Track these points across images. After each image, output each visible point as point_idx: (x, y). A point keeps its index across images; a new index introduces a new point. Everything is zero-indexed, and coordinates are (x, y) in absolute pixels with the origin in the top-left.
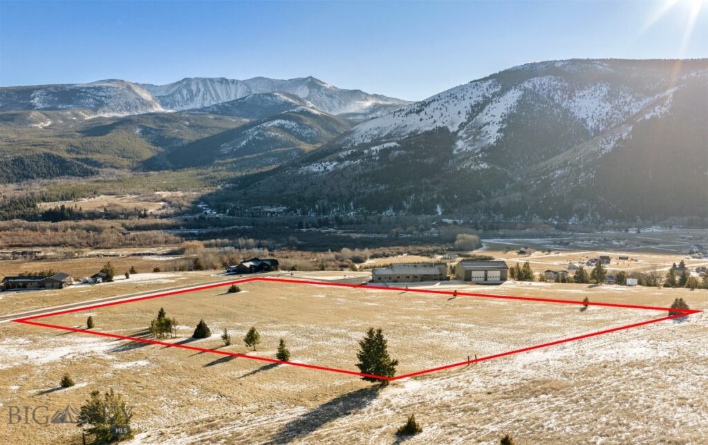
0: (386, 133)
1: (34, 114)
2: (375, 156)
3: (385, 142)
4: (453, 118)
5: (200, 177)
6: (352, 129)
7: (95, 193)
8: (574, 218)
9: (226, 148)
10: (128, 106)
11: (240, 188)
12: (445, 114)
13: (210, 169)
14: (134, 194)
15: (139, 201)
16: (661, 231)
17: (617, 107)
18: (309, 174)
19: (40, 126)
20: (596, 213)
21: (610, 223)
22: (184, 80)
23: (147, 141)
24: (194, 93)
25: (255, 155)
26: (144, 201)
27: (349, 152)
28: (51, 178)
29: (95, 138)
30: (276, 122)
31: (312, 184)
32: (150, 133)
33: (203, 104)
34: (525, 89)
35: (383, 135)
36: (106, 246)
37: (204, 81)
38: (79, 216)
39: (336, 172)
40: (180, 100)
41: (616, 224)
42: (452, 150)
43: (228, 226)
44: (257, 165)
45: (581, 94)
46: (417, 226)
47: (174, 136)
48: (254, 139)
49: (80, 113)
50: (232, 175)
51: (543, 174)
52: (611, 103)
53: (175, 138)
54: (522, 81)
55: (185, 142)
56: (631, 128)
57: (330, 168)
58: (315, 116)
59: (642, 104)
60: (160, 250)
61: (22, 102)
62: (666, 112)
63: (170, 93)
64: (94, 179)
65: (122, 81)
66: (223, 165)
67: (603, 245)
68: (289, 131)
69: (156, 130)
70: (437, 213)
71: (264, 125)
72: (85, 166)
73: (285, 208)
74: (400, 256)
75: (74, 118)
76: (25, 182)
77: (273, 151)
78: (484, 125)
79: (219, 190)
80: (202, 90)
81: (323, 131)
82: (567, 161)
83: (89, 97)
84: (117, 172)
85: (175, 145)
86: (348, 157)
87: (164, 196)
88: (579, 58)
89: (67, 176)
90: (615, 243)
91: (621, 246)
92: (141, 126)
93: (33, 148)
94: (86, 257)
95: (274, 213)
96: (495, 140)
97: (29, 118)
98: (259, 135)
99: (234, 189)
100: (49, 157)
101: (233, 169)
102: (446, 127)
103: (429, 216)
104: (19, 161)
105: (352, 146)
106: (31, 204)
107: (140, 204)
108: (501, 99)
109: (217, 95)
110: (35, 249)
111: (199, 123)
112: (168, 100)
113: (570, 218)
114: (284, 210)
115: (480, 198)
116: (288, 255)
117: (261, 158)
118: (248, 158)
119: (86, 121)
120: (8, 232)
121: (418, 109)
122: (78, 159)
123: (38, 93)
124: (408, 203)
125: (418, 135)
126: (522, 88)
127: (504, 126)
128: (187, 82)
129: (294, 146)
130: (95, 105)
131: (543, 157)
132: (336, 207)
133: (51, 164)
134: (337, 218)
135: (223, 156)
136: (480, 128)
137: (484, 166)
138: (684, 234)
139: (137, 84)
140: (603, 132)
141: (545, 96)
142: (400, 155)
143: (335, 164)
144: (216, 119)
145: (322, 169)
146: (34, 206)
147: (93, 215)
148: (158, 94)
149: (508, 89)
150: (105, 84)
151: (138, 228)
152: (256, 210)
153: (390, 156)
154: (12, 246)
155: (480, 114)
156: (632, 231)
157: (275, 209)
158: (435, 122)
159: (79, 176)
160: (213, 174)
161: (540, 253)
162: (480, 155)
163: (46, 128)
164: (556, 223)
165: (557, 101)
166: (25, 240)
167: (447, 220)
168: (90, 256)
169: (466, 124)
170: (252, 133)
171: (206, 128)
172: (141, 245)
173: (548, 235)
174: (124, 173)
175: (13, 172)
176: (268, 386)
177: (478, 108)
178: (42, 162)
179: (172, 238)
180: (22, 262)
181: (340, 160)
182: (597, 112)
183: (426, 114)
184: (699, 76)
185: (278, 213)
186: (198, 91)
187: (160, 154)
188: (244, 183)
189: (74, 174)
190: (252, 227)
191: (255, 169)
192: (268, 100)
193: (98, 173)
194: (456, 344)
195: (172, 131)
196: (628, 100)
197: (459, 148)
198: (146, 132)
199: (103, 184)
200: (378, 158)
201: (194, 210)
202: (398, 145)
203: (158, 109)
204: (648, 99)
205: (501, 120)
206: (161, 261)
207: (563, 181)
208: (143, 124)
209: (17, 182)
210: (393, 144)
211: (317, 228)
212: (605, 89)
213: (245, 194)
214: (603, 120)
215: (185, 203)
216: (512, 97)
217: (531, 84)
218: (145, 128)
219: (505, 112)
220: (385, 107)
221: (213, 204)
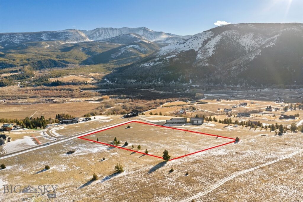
0: (172, 51)
1: (43, 43)
2: (168, 60)
3: (172, 55)
4: (196, 45)
5: (105, 67)
6: (160, 49)
7: (68, 75)
8: (238, 85)
9: (113, 56)
10: (77, 39)
11: (119, 72)
12: (193, 44)
13: (108, 64)
14: (82, 74)
15: (84, 77)
16: (269, 90)
17: (256, 42)
18: (144, 67)
19: (45, 47)
20: (247, 83)
21: (251, 87)
22: (97, 28)
23: (85, 53)
24: (101, 33)
25: (124, 59)
26: (85, 77)
27: (158, 59)
28: (51, 68)
29: (66, 53)
30: (131, 46)
31: (145, 71)
32: (86, 50)
33: (104, 37)
34: (223, 35)
35: (171, 52)
36: (76, 97)
37: (104, 29)
38: (63, 84)
39: (154, 66)
40: (96, 36)
41: (254, 87)
42: (196, 58)
43: (116, 88)
44: (125, 62)
45: (244, 37)
46: (183, 88)
47: (94, 51)
48: (123, 52)
49: (60, 42)
50: (116, 66)
51: (228, 68)
52: (255, 40)
53: (95, 52)
54: (222, 32)
55: (98, 53)
56: (261, 51)
57: (151, 65)
58: (146, 43)
59: (266, 41)
60: (94, 98)
61: (38, 38)
62: (274, 45)
63: (92, 33)
64: (67, 68)
65: (74, 30)
66: (112, 62)
67: (247, 97)
68: (136, 49)
69: (88, 49)
70: (190, 82)
71: (127, 47)
72: (63, 63)
73: (135, 80)
74: (176, 102)
75: (57, 44)
76: (42, 70)
77: (130, 57)
78: (208, 49)
79: (111, 73)
80: (104, 32)
81: (149, 49)
82: (237, 63)
83: (62, 36)
84: (74, 65)
85: (95, 54)
86: (158, 61)
87: (92, 75)
88: (243, 23)
89: (57, 67)
90: (251, 96)
91: (253, 97)
92: (82, 47)
93: (44, 56)
94: (70, 102)
95: (132, 82)
96: (211, 54)
97: (41, 45)
98: (125, 51)
99: (117, 72)
100: (50, 60)
101: (116, 64)
102: (194, 49)
103: (187, 84)
104: (40, 62)
105: (160, 56)
106: (47, 79)
107: (84, 79)
108: (214, 39)
109: (109, 34)
110: (52, 98)
111: (103, 46)
112: (91, 36)
113: (237, 85)
114: (135, 81)
115: (205, 77)
116: (138, 101)
117: (126, 60)
118: (122, 60)
119: (62, 45)
120: (41, 91)
121: (184, 42)
122: (60, 61)
123: (44, 34)
124: (180, 79)
125: (183, 52)
126: (222, 34)
127: (215, 49)
128: (98, 29)
129: (138, 55)
130: (65, 39)
131: (229, 61)
132: (154, 80)
133: (51, 63)
134: (154, 85)
135: (112, 59)
136: (206, 50)
137: (207, 65)
138: (277, 92)
139: (79, 30)
140: (251, 51)
141: (230, 38)
142: (177, 60)
143: (153, 63)
144: (109, 44)
145: (149, 65)
146: (48, 80)
147: (68, 84)
148: (88, 34)
149: (217, 35)
150: (68, 31)
151: (85, 89)
152: (126, 81)
153: (173, 60)
154: (43, 97)
155: (206, 44)
156: (259, 91)
157: (132, 81)
158: (190, 47)
159: (61, 67)
160: (109, 66)
161: (224, 100)
162: (206, 60)
163: (47, 48)
164: (232, 86)
165: (235, 40)
166: (48, 95)
167: (193, 86)
168: (71, 101)
169: (201, 48)
170: (123, 50)
171: (106, 48)
172: (87, 97)
173: (228, 92)
174: (77, 66)
175: (38, 66)
176: (145, 160)
177: (206, 42)
178: (48, 62)
179: (98, 94)
180: (49, 104)
181: (155, 62)
182: (249, 43)
183: (186, 44)
184: (287, 30)
185: (133, 82)
186: (102, 32)
187: (89, 58)
188: (120, 70)
189: (59, 67)
190: (124, 88)
191: (124, 64)
192: (128, 37)
193: (68, 66)
194: (184, 149)
195: (94, 49)
196: (261, 39)
197: (198, 57)
198: (84, 49)
199: (70, 70)
200: (169, 61)
201: (103, 81)
202: (176, 56)
203: (88, 40)
204: (268, 39)
205: (214, 47)
206: (95, 103)
207: (235, 71)
208: (83, 47)
209: (39, 70)
210: (174, 56)
211: (147, 89)
212: (252, 35)
213: (121, 74)
214: (251, 47)
215: (100, 79)
216: (218, 38)
217: (225, 33)
218: (83, 48)
219: (216, 44)
220: (172, 38)
221: (110, 79)
